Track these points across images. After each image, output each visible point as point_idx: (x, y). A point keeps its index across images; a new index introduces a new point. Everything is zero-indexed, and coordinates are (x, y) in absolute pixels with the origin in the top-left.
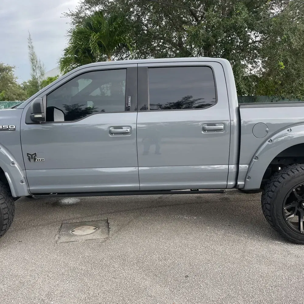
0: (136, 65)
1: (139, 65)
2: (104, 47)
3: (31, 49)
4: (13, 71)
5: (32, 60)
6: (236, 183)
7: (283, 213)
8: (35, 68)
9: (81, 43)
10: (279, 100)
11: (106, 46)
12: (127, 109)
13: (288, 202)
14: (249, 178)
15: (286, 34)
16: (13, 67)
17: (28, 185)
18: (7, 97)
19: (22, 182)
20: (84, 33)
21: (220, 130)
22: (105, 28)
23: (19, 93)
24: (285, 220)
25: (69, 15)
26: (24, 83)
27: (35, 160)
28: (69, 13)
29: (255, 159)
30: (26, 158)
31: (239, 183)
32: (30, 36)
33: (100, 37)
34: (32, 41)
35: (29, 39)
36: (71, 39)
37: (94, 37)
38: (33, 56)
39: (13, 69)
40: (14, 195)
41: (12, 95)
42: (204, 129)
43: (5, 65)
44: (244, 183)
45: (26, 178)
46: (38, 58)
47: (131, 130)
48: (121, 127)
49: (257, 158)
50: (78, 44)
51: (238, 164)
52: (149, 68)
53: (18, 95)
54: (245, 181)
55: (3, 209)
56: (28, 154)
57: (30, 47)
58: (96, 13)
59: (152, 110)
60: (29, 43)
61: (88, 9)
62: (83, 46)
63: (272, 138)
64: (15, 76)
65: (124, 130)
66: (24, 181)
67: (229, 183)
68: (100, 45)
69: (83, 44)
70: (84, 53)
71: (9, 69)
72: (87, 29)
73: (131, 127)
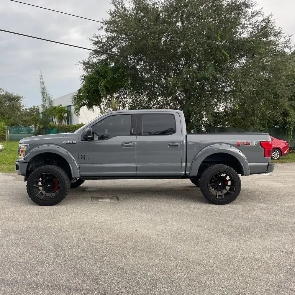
0: (136, 113)
1: (138, 113)
2: (109, 89)
3: (42, 84)
4: (21, 100)
5: (43, 93)
6: (186, 173)
7: (208, 188)
8: (45, 100)
9: (92, 86)
10: (245, 131)
11: (110, 89)
12: (132, 134)
13: (211, 182)
14: (192, 170)
15: (239, 86)
16: (22, 97)
17: (80, 172)
18: (15, 123)
19: (77, 170)
20: (94, 79)
21: (177, 145)
22: (110, 76)
23: (25, 120)
24: (209, 191)
25: (81, 63)
26: (25, 110)
27: (85, 158)
28: (81, 61)
29: (194, 160)
30: (80, 158)
31: (187, 173)
32: (41, 73)
33: (107, 82)
34: (43, 77)
35: (41, 76)
36: (83, 82)
37: (102, 83)
38: (43, 90)
39: (21, 99)
40: (73, 176)
41: (19, 121)
42: (169, 145)
43: (15, 95)
44: (189, 173)
45: (79, 168)
46: (47, 92)
47: (133, 145)
48: (128, 143)
49: (195, 160)
50: (90, 86)
51: (186, 163)
52: (143, 114)
53: (25, 122)
54: (190, 172)
55: (67, 183)
56: (81, 156)
57: (41, 83)
58: (102, 61)
59: (143, 135)
60: (40, 79)
61: (95, 57)
62: (93, 88)
63: (202, 150)
64: (22, 105)
65: (130, 144)
66: (78, 169)
67: (182, 173)
68: (106, 88)
69: (93, 87)
70: (93, 93)
71: (18, 98)
72: (96, 75)
73: (133, 143)
